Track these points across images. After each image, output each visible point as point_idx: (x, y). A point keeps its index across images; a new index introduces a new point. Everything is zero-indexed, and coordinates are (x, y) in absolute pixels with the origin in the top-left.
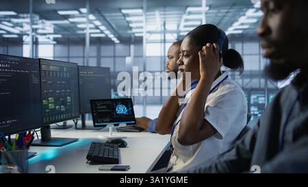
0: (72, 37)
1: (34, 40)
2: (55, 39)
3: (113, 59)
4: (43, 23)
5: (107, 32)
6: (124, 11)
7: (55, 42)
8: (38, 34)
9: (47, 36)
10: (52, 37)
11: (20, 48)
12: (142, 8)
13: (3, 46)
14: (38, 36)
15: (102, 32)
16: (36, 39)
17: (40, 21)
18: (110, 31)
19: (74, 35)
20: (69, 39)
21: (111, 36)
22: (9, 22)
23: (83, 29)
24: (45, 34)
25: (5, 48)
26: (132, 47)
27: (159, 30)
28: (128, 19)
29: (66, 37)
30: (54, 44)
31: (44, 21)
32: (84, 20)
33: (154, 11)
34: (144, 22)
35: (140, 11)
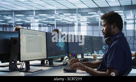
1: (79, 24)
2: (87, 24)
4: (82, 17)
7: (87, 25)
8: (80, 22)
9: (84, 22)
10: (86, 23)
11: (73, 27)
12: (122, 10)
13: (67, 27)
14: (81, 23)
16: (80, 23)
17: (81, 16)
19: (95, 21)
20: (93, 23)
22: (69, 17)
23: (98, 19)
24: (83, 22)
25: (68, 27)
29: (92, 22)
30: (87, 26)
31: (83, 16)
33: (130, 10)
34: (123, 16)
35: (122, 11)
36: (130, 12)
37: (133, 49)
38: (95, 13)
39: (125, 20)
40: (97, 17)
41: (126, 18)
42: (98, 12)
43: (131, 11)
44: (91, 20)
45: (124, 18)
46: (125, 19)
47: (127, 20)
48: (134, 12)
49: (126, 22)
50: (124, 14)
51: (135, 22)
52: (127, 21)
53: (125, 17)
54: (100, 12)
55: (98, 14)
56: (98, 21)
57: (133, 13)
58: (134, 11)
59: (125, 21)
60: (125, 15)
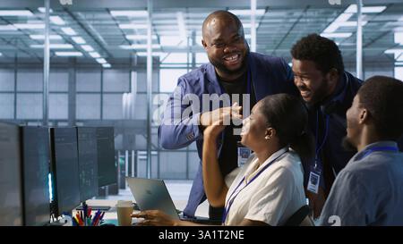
0: (21, 55)
3: (99, 96)
5: (88, 48)
6: (114, 13)
12: (146, 9)
15: (77, 48)
18: (92, 46)
19: (24, 51)
21: (95, 55)
23: (41, 42)
26: (134, 74)
27: (184, 45)
28: (123, 26)
29: (12, 55)
32: (42, 26)
33: (175, 12)
34: (149, 32)
35: (145, 13)
36: (175, 19)
37: (187, 173)
38: (28, 13)
39: (154, 50)
40: (34, 32)
41: (158, 41)
42: (42, 10)
43: (180, 16)
44: (9, 43)
45: (153, 42)
46: (158, 46)
47: (162, 50)
48: (191, 21)
49: (158, 58)
50: (153, 25)
51: (194, 59)
52: (162, 56)
53: (155, 37)
54: (51, 11)
55: (39, 19)
56: (42, 51)
57: (188, 24)
58: (191, 15)
59: (155, 54)
60: (155, 30)
